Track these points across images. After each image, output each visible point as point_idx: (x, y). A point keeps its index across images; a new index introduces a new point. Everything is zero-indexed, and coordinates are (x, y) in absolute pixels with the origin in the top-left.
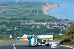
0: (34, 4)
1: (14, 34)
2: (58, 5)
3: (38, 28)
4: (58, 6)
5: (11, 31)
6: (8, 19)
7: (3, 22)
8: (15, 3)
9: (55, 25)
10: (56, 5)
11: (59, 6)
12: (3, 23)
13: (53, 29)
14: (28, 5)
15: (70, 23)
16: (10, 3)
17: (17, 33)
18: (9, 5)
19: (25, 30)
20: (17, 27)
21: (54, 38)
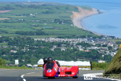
0: (57, 8)
1: (21, 58)
2: (98, 11)
3: (63, 49)
4: (98, 13)
5: (16, 54)
6: (13, 34)
7: (4, 37)
8: (25, 5)
9: (93, 46)
10: (95, 11)
11: (100, 13)
12: (4, 39)
13: (88, 53)
14: (47, 10)
15: (117, 43)
16: (17, 6)
17: (26, 58)
18: (14, 9)
19: (41, 52)
20: (27, 47)
21: (91, 66)
